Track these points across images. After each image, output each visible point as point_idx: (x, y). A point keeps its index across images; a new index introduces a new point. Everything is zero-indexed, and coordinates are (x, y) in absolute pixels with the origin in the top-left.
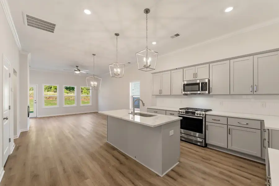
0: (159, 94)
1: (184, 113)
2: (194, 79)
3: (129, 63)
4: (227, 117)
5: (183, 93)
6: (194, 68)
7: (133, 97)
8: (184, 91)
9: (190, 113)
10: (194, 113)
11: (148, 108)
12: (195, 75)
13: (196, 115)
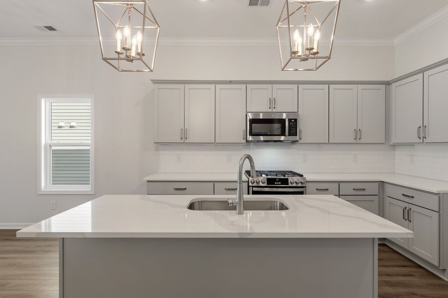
0: (179, 140)
1: (263, 183)
2: (270, 110)
3: (51, 28)
4: (339, 182)
5: (250, 138)
6: (270, 86)
7: (54, 148)
8: (251, 134)
9: (278, 181)
10: (285, 181)
11: (148, 181)
12: (272, 102)
13: (290, 185)
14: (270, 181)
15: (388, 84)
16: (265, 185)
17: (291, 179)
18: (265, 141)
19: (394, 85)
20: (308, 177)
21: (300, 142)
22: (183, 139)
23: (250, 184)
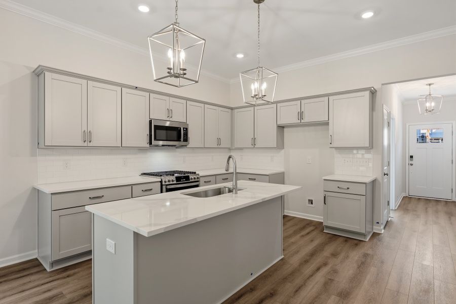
14: (178, 179)
15: (232, 109)
16: (175, 182)
17: (191, 176)
18: (163, 145)
19: (236, 110)
20: (201, 173)
21: (188, 146)
22: (86, 142)
23: (164, 184)
